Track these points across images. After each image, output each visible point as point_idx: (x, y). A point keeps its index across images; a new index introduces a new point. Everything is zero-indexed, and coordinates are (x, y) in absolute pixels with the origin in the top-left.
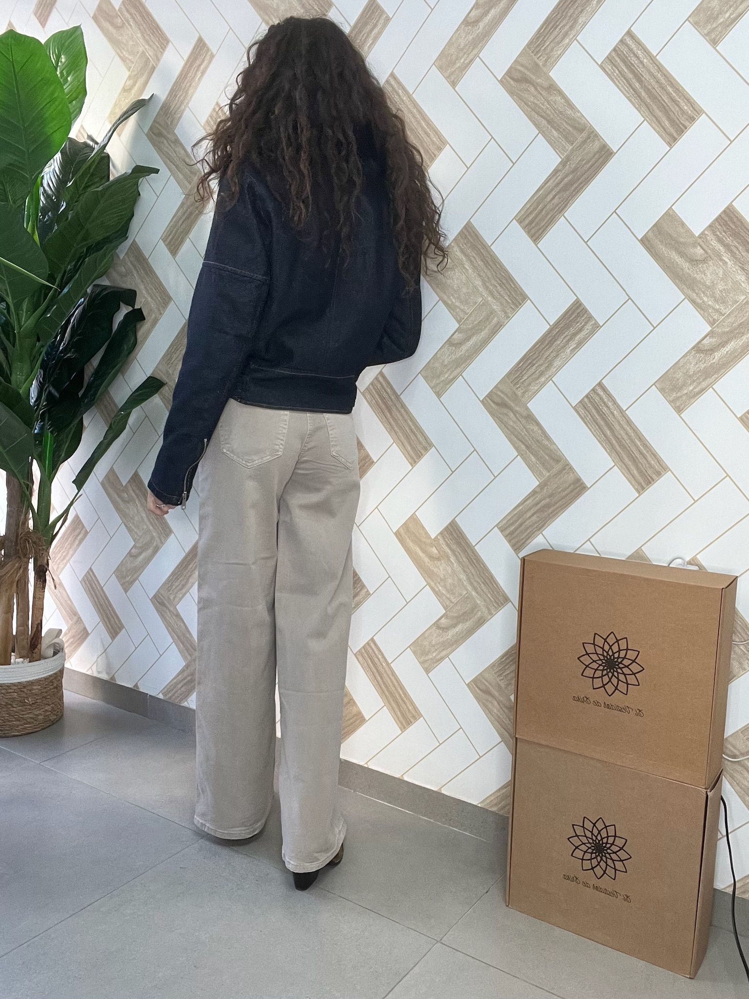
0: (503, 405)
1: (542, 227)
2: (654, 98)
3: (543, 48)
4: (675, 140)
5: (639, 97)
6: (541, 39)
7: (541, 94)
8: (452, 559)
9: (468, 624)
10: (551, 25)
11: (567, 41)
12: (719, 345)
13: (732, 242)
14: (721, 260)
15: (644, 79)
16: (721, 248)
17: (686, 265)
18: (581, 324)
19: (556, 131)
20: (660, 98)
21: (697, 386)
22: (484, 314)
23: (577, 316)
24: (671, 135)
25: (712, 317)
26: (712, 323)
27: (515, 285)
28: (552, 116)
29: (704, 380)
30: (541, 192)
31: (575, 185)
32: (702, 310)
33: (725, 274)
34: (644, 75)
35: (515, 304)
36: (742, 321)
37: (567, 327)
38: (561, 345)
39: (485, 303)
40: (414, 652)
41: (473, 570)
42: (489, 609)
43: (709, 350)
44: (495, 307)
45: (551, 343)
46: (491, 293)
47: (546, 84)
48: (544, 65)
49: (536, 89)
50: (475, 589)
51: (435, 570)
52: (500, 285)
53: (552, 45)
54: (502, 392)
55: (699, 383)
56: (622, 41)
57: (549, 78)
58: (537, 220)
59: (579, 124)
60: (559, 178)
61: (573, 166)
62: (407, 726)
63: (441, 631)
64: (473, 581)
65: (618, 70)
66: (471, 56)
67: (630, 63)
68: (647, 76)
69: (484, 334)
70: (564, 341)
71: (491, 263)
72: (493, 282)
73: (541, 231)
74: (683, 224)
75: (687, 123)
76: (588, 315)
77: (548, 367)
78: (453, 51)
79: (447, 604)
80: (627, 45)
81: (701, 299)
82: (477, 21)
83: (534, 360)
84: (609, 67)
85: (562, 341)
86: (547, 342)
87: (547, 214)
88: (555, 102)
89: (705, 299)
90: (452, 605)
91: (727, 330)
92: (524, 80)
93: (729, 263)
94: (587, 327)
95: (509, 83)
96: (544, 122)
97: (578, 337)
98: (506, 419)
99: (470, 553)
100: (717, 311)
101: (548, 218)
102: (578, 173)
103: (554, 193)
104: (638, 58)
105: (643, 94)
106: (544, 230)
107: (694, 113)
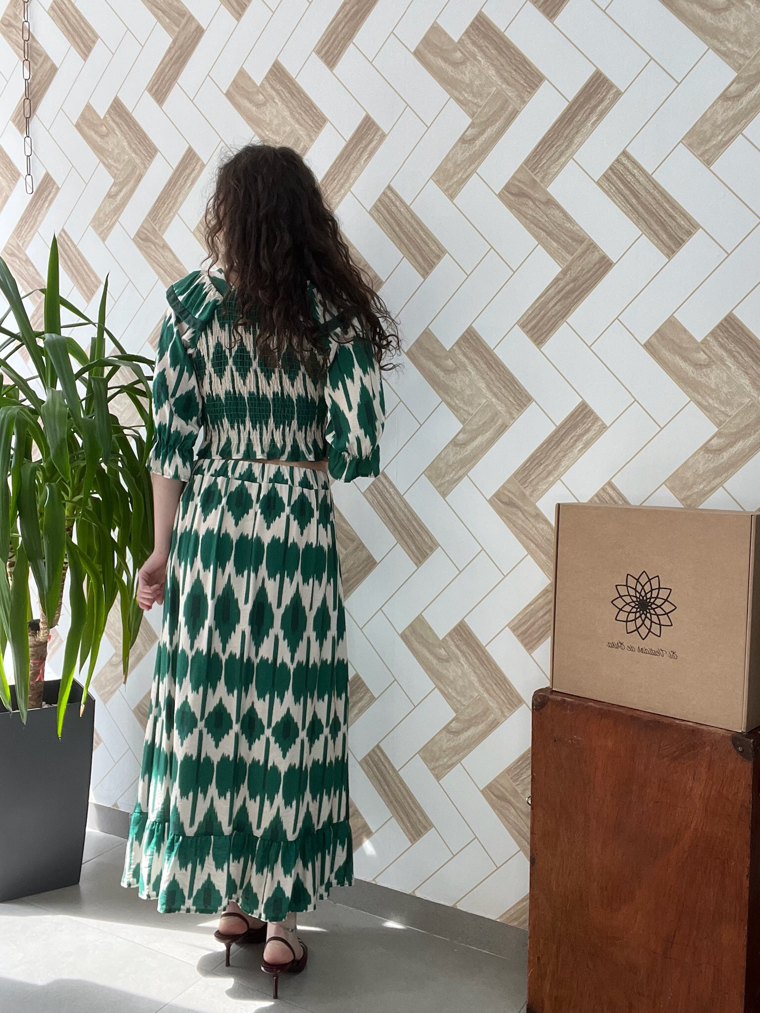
0: (510, 504)
1: (545, 332)
2: (652, 213)
3: (540, 166)
4: (674, 252)
5: (637, 212)
6: (538, 157)
7: (540, 208)
8: (462, 660)
9: (481, 727)
10: (548, 144)
11: (563, 159)
12: (727, 445)
13: (734, 347)
14: (725, 365)
15: (640, 196)
16: (724, 353)
17: (689, 370)
18: (588, 425)
19: (555, 242)
20: (657, 214)
21: (707, 485)
22: (490, 414)
23: (584, 417)
24: (669, 248)
25: (717, 418)
26: (718, 425)
27: (519, 387)
28: (551, 229)
29: (714, 478)
30: (543, 299)
31: (577, 293)
32: (708, 411)
33: (729, 378)
34: (639, 191)
35: (520, 406)
36: (748, 422)
37: (575, 426)
38: (569, 445)
39: (489, 405)
40: (424, 759)
41: (483, 671)
42: (502, 712)
43: (717, 450)
44: (499, 408)
45: (558, 444)
46: (495, 395)
47: (544, 199)
48: (541, 181)
49: (534, 203)
50: (487, 691)
51: (445, 672)
52: (504, 387)
53: (549, 163)
54: (509, 491)
55: (710, 482)
56: (617, 160)
57: (547, 193)
58: (540, 324)
59: (579, 236)
60: (560, 286)
61: (574, 275)
62: (418, 837)
63: (452, 736)
64: (484, 682)
65: (615, 186)
66: (469, 171)
67: (626, 180)
68: (643, 193)
69: (488, 435)
70: (572, 441)
71: (494, 365)
72: (498, 384)
73: (544, 336)
74: (685, 331)
75: (684, 237)
76: (595, 416)
77: (555, 468)
78: (450, 165)
79: (458, 706)
80: (623, 164)
81: (707, 401)
82: (473, 140)
83: (542, 460)
84: (606, 184)
85: (569, 441)
86: (554, 442)
87: (550, 320)
88: (553, 215)
89: (711, 401)
90: (463, 708)
91: (735, 431)
92: (521, 194)
93: (733, 368)
94: (593, 429)
95: (507, 197)
96: (543, 234)
97: (585, 438)
98: (514, 518)
99: (480, 653)
100: (723, 412)
101: (551, 323)
102: (580, 282)
103: (555, 300)
104: (634, 176)
105: (640, 209)
106: (547, 335)
107: (691, 227)
